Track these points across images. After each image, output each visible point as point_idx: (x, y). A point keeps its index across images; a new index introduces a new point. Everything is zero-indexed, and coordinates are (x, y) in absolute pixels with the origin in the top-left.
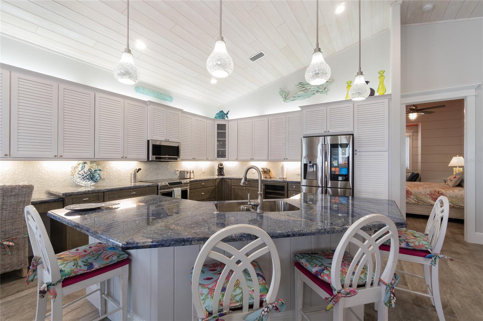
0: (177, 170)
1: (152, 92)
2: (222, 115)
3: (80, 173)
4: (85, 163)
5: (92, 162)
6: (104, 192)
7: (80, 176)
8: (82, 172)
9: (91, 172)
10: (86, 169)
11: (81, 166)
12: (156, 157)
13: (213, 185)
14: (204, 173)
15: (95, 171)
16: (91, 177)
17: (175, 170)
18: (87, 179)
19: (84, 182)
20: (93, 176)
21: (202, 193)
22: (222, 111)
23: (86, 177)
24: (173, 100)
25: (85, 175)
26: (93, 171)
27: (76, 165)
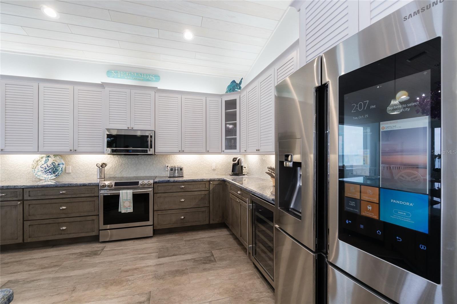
0: (167, 165)
1: (128, 74)
2: (234, 86)
3: (43, 166)
4: (48, 157)
5: (55, 156)
6: (23, 189)
7: (42, 169)
8: (45, 165)
9: (54, 166)
10: (49, 163)
11: (44, 159)
12: (112, 149)
13: (204, 189)
14: (214, 170)
15: (59, 164)
16: (54, 170)
17: (164, 166)
18: (50, 172)
19: (45, 176)
20: (56, 169)
21: (182, 199)
22: (234, 82)
23: (49, 170)
24: (160, 79)
25: (48, 168)
26: (57, 164)
27: (39, 159)
